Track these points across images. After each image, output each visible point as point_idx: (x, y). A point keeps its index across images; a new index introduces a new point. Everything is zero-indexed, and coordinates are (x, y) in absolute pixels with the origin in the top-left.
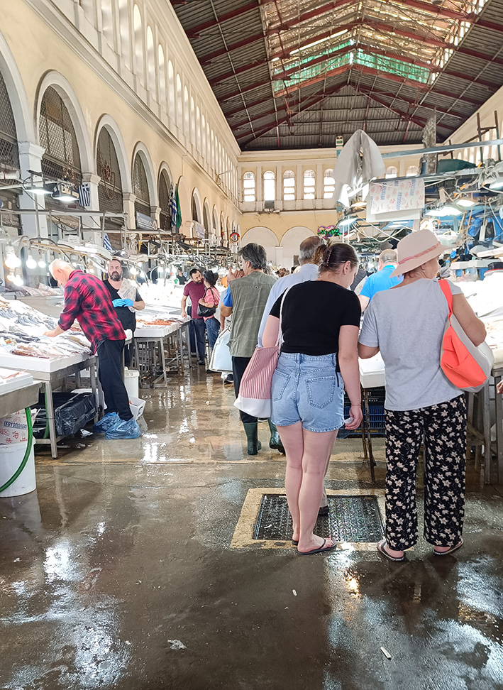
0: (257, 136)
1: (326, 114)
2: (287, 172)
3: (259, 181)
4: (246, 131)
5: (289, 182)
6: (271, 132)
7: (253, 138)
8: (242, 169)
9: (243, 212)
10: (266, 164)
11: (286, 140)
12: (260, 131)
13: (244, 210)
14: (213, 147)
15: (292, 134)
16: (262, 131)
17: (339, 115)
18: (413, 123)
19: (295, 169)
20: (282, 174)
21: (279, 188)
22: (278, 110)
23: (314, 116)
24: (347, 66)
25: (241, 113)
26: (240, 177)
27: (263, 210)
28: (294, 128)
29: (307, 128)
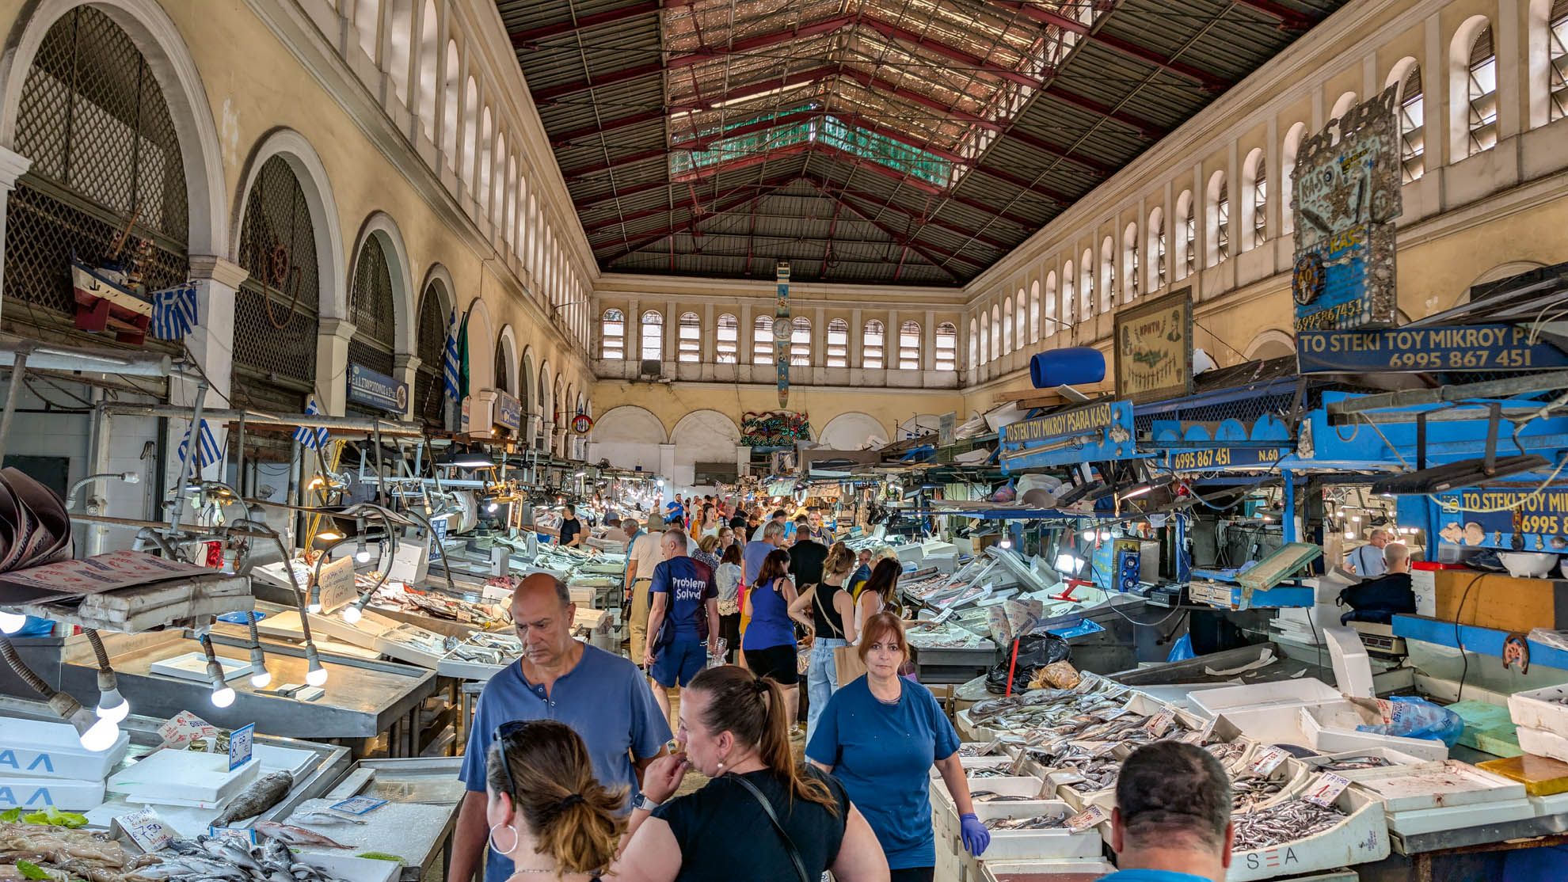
0: (632, 249)
1: (762, 223)
2: (687, 315)
3: (633, 326)
4: (614, 236)
5: (690, 333)
6: (659, 244)
7: (625, 252)
8: (601, 302)
9: (599, 378)
10: (647, 298)
11: (685, 261)
12: (639, 241)
13: (601, 373)
14: (548, 257)
15: (699, 251)
16: (643, 241)
17: (783, 227)
18: (912, 251)
19: (700, 310)
20: (677, 317)
21: (672, 341)
22: (675, 207)
23: (739, 225)
24: (805, 146)
25: (606, 204)
26: (596, 316)
27: (639, 377)
28: (701, 241)
29: (725, 243)
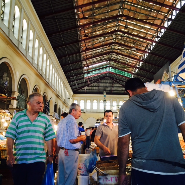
1: (101, 85)
3: (79, 103)
4: (75, 88)
6: (83, 89)
7: (77, 90)
8: (73, 99)
10: (81, 98)
11: (88, 91)
12: (80, 88)
19: (90, 100)
20: (86, 101)
22: (85, 82)
23: (97, 85)
24: (107, 72)
25: (74, 82)
28: (90, 88)
29: (94, 88)
